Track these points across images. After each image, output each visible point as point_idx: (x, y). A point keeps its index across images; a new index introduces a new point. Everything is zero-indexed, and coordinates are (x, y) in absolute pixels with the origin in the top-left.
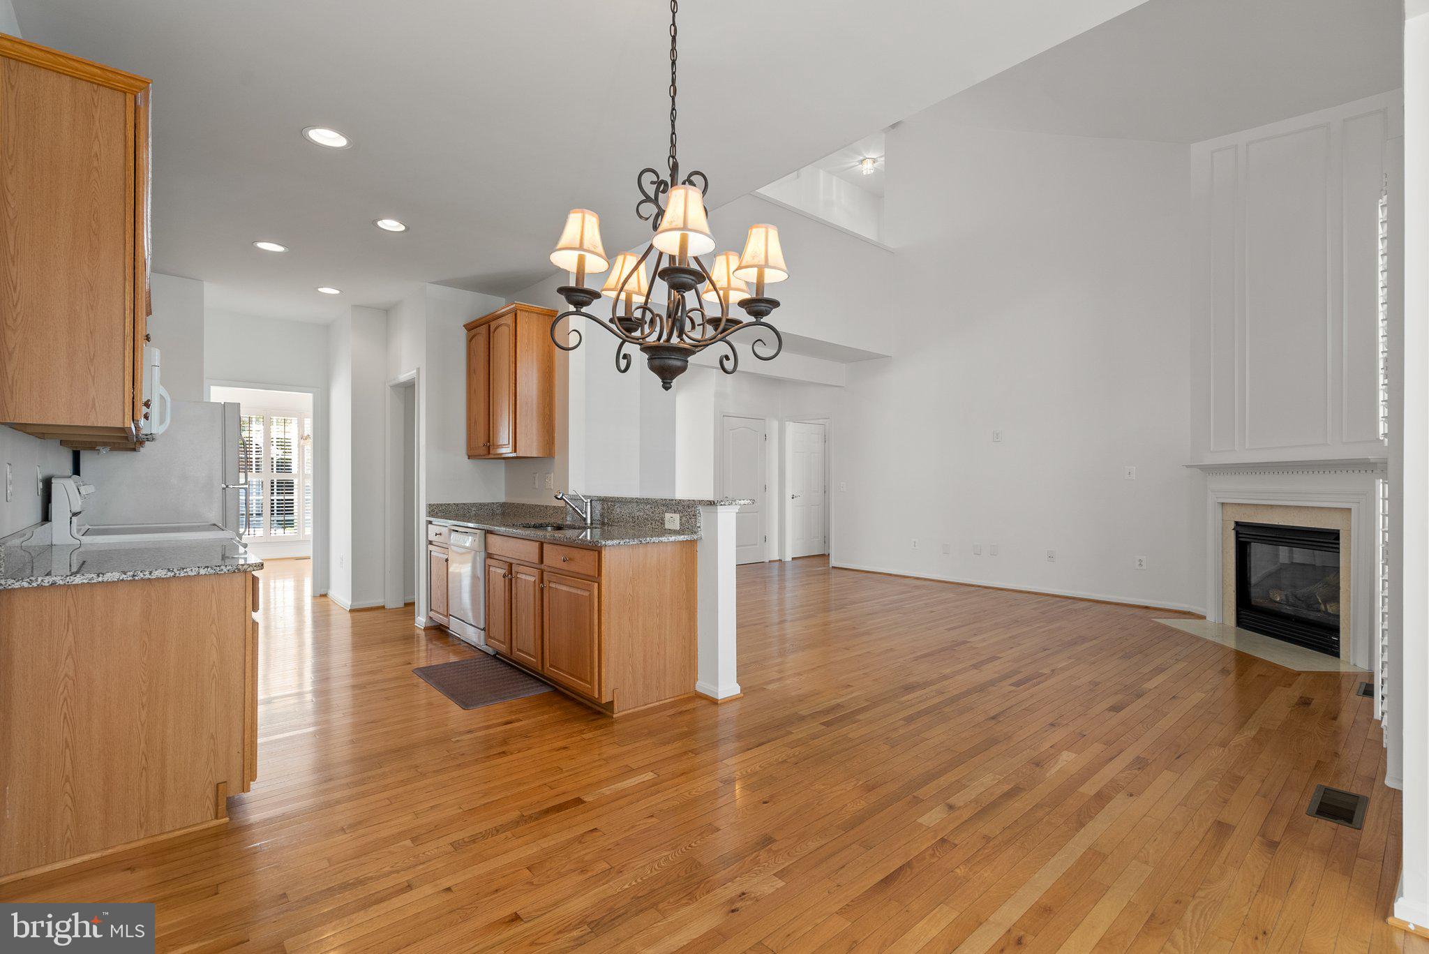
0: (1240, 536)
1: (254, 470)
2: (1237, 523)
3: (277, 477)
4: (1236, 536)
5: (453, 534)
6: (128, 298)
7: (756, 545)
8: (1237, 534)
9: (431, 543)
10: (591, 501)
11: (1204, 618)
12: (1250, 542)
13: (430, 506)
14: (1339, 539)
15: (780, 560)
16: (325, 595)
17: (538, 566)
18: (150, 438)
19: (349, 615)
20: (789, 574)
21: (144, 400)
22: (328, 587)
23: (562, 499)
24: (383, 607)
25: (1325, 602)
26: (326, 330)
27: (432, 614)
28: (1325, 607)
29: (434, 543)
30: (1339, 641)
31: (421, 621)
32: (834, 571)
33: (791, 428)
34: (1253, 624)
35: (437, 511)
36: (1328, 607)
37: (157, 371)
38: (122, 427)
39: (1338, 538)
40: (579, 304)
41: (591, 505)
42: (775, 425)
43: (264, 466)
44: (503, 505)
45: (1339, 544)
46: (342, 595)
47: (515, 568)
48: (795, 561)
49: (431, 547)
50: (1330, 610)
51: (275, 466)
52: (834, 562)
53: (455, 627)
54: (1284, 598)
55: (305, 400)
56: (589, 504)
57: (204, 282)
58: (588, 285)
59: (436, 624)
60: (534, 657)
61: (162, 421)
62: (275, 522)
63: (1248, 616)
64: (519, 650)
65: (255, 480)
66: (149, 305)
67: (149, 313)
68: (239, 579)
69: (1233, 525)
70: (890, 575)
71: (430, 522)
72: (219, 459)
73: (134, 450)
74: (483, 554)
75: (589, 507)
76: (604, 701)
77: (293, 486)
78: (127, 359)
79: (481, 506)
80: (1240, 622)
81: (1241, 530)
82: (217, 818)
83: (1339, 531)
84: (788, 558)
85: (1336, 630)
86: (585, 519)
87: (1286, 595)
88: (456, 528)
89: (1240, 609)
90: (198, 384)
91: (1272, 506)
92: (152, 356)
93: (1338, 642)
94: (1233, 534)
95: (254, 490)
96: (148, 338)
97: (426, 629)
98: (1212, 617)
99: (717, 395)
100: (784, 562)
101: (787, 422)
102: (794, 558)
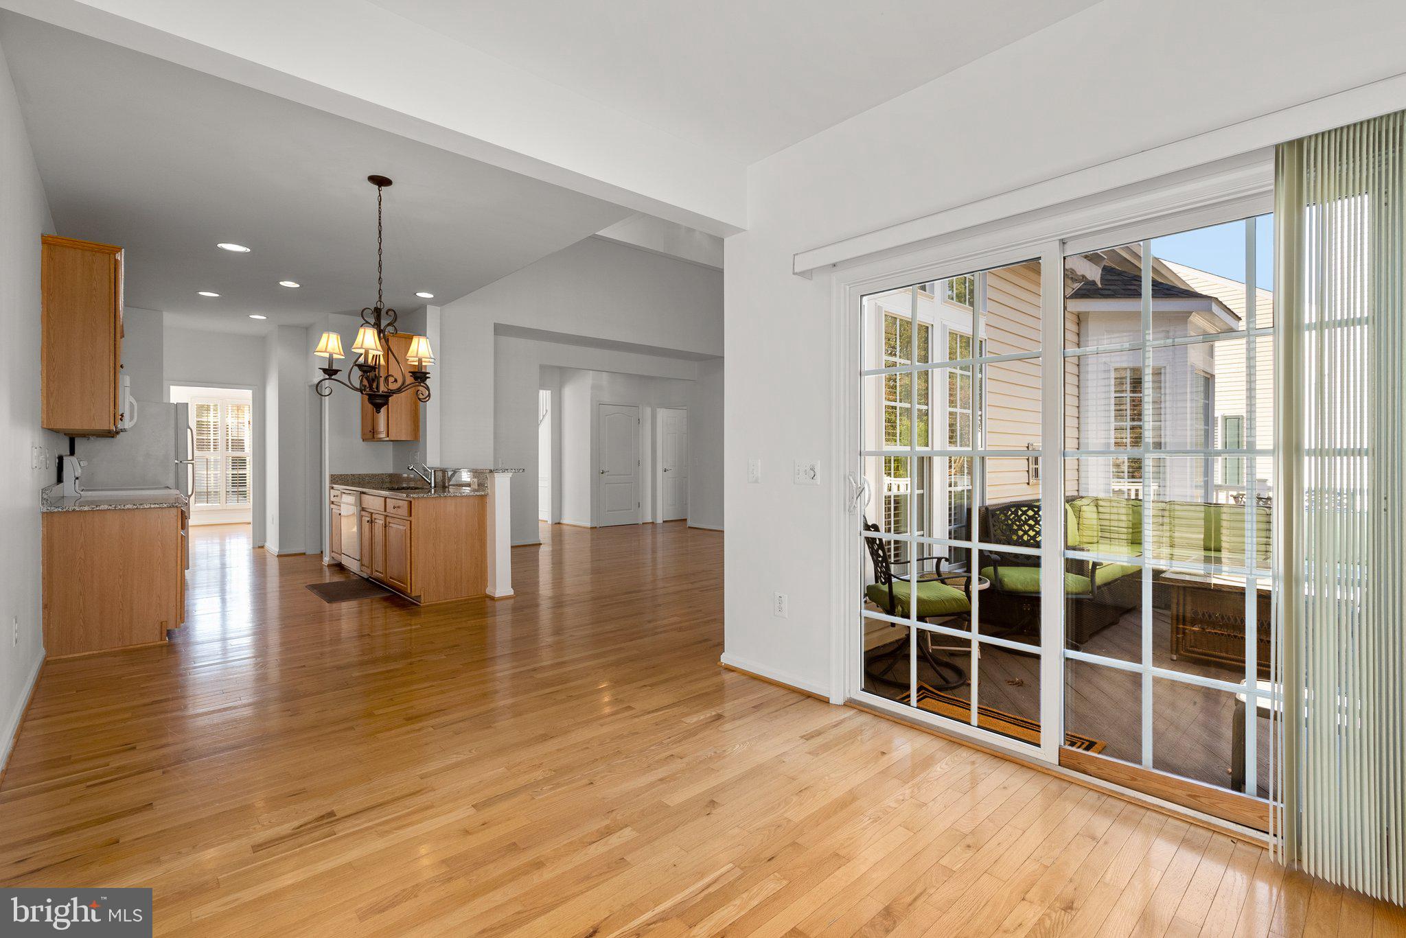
1: (212, 449)
3: (231, 453)
5: (344, 495)
6: (111, 362)
7: (631, 510)
9: (333, 503)
10: (435, 471)
13: (332, 476)
15: (653, 523)
16: (262, 547)
17: (384, 513)
18: (123, 430)
19: (277, 559)
20: (659, 534)
21: (120, 413)
22: (265, 541)
23: (412, 469)
24: (304, 554)
26: (261, 341)
27: (334, 555)
29: (335, 503)
31: (327, 560)
32: (689, 530)
33: (662, 414)
35: (336, 479)
37: (128, 390)
38: (108, 429)
40: (330, 375)
41: (435, 474)
42: (648, 411)
43: (221, 445)
44: (390, 475)
46: (273, 546)
47: (374, 516)
48: (666, 523)
49: (332, 506)
51: (230, 446)
52: (690, 523)
53: (346, 561)
55: (246, 395)
56: (433, 473)
57: (164, 313)
58: (335, 367)
59: (336, 562)
60: (382, 573)
61: (132, 418)
62: (230, 492)
64: (377, 571)
65: (212, 458)
66: (122, 332)
67: (122, 336)
68: (174, 512)
71: (332, 488)
72: (173, 442)
73: (113, 437)
74: (359, 508)
75: (433, 476)
76: (413, 595)
77: (245, 463)
78: (111, 394)
79: (374, 476)
82: (161, 640)
84: (659, 521)
86: (430, 484)
88: (344, 491)
90: (160, 390)
92: (125, 380)
95: (212, 466)
96: (122, 366)
97: (329, 566)
99: (594, 387)
100: (656, 524)
101: (658, 410)
102: (664, 522)
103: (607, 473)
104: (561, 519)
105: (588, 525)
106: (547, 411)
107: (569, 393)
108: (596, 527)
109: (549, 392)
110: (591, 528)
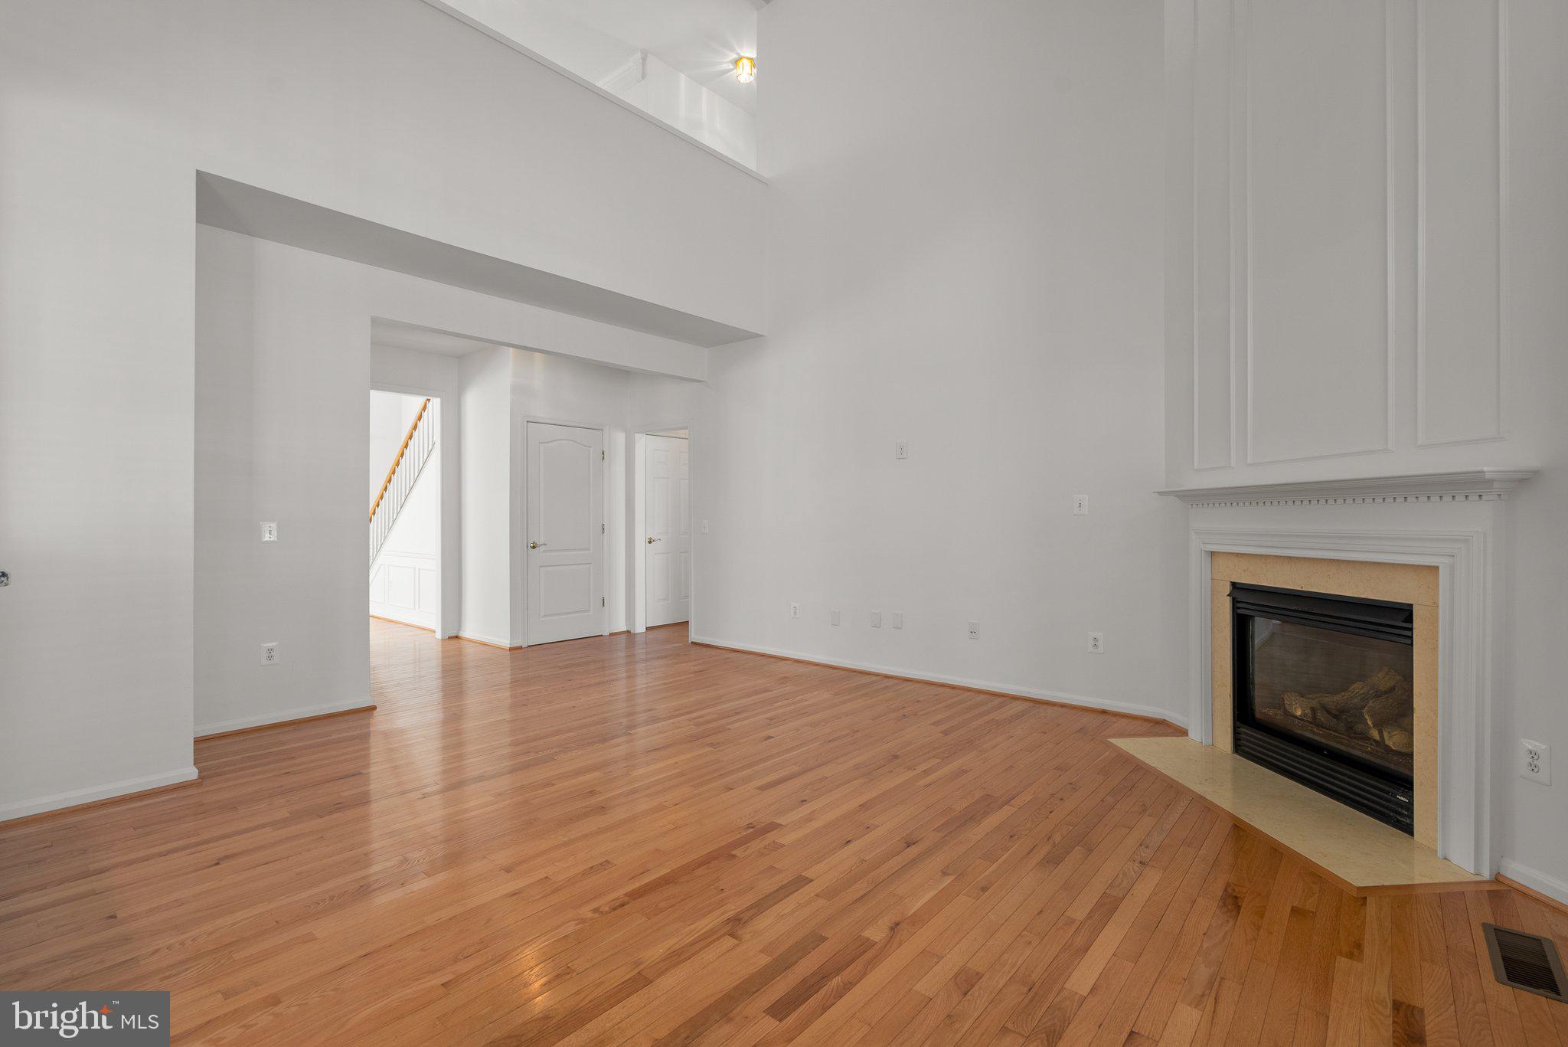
0: (1239, 605)
2: (1234, 585)
4: (1233, 608)
7: (588, 611)
8: (1235, 602)
11: (1183, 732)
12: (1251, 616)
14: (1411, 621)
15: (628, 631)
20: (640, 652)
25: (1379, 725)
28: (1381, 733)
30: (1411, 803)
32: (694, 649)
33: (644, 445)
34: (1260, 752)
36: (1385, 734)
39: (1409, 619)
42: (620, 438)
45: (1411, 629)
48: (649, 632)
50: (1389, 742)
52: (694, 636)
54: (1308, 711)
63: (1251, 736)
69: (1228, 589)
70: (763, 655)
80: (1238, 747)
81: (1241, 597)
83: (1412, 605)
84: (640, 628)
85: (1406, 784)
87: (1313, 710)
89: (1238, 724)
91: (1291, 559)
93: (1409, 807)
94: (1227, 603)
98: (1196, 734)
99: (516, 390)
100: (635, 634)
101: (637, 435)
102: (646, 629)
103: (542, 548)
104: (459, 630)
105: (506, 642)
106: (434, 445)
107: (473, 402)
108: (520, 648)
109: (439, 400)
110: (511, 649)
